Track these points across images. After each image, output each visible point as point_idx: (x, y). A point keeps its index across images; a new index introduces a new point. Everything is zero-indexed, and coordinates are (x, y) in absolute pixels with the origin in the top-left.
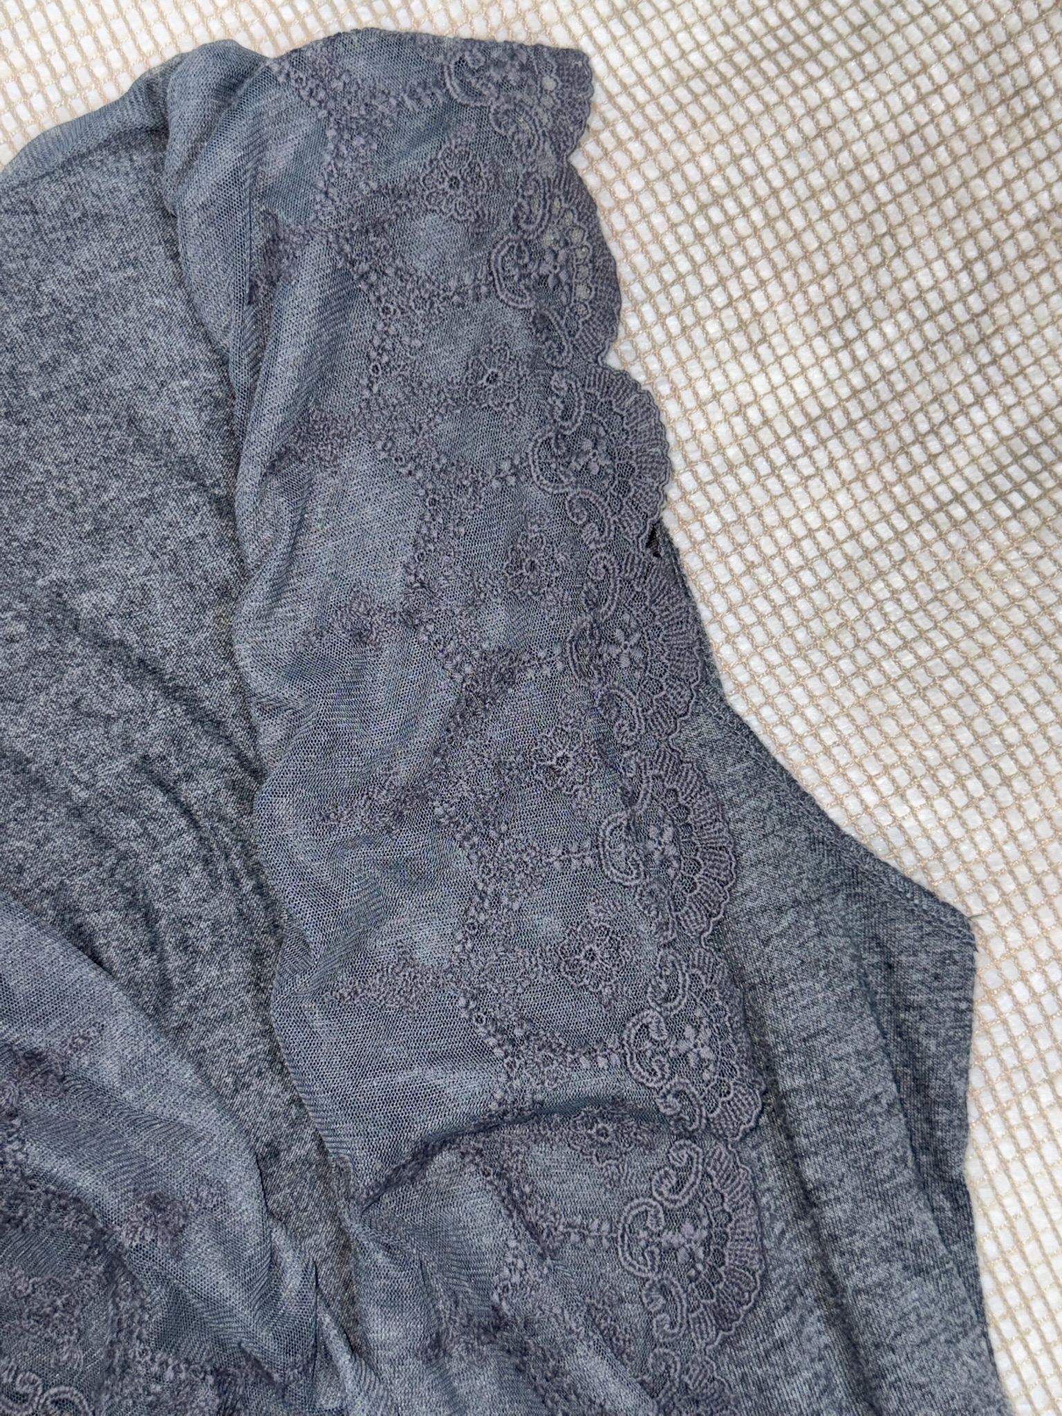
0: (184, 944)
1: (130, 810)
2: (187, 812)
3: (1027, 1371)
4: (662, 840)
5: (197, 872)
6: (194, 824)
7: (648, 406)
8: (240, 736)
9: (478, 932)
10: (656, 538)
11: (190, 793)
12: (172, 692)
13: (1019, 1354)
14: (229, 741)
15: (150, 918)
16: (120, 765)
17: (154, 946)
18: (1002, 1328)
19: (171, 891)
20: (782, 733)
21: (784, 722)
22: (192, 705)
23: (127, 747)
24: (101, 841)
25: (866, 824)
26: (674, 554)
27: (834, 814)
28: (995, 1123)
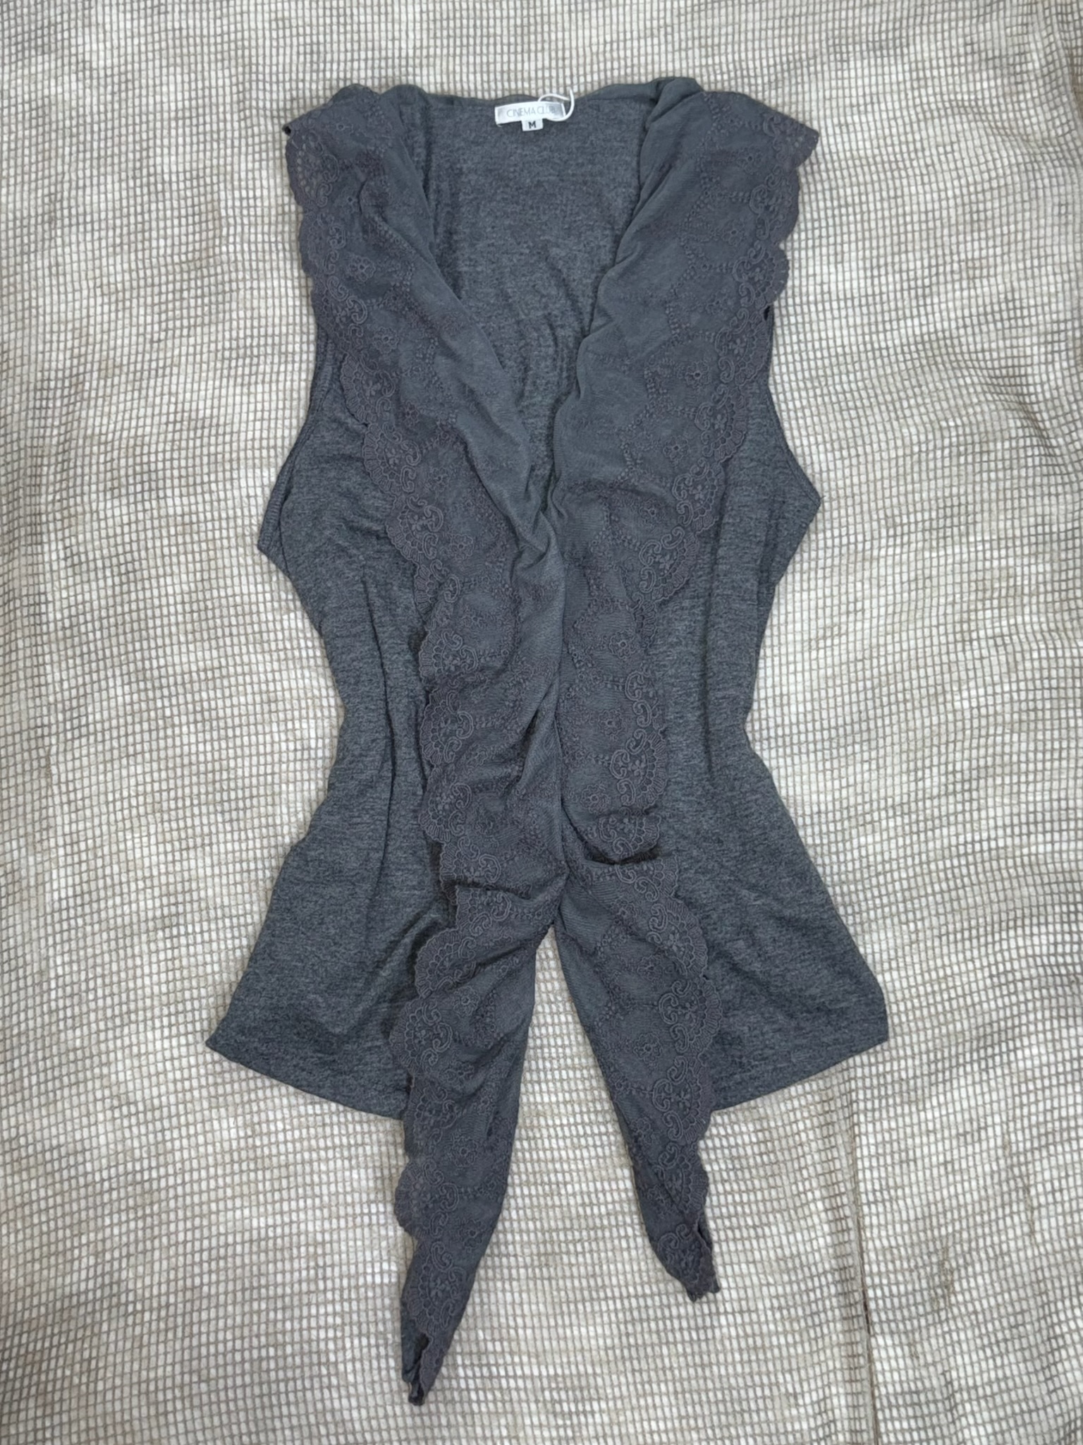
0: (534, 383)
1: (537, 330)
2: (555, 339)
3: (769, 672)
4: (720, 423)
5: (549, 362)
6: (556, 344)
7: (785, 265)
8: (587, 320)
9: (640, 424)
10: (768, 312)
11: (561, 333)
12: (569, 295)
13: (769, 663)
14: (581, 321)
15: (526, 370)
16: (540, 313)
17: (524, 380)
18: (766, 651)
19: (538, 364)
20: (783, 406)
21: (786, 402)
22: (574, 302)
23: (546, 307)
24: (522, 336)
25: (799, 451)
26: (773, 324)
27: (790, 443)
28: (798, 576)
